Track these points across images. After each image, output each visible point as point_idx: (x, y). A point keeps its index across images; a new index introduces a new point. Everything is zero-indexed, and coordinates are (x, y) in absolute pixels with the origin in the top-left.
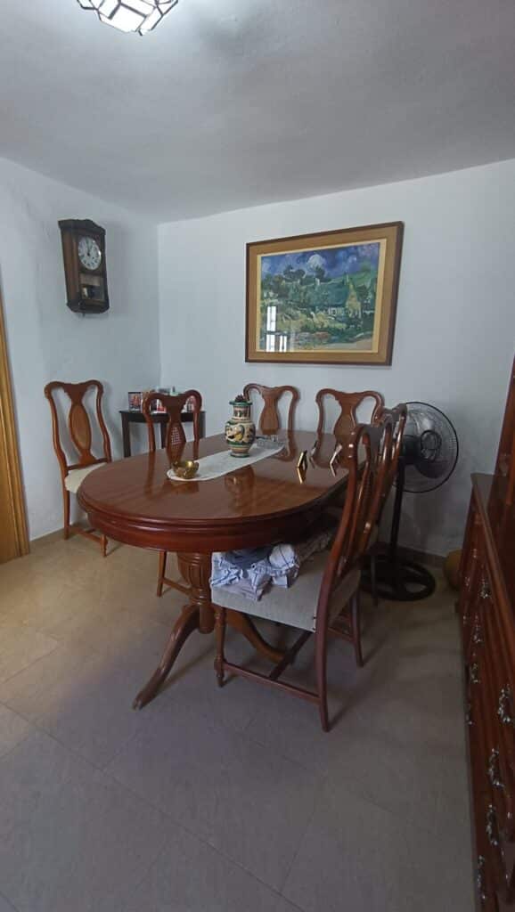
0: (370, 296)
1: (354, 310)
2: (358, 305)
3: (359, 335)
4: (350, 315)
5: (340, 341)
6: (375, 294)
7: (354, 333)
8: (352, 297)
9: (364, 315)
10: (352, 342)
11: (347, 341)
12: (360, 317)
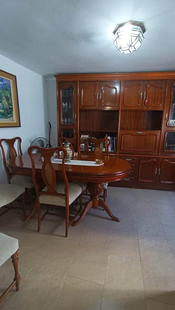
0: (10, 101)
1: (6, 105)
2: (7, 103)
3: (10, 115)
4: (5, 107)
5: (3, 118)
6: (11, 100)
7: (7, 115)
8: (4, 99)
9: (9, 107)
10: (7, 118)
11: (6, 118)
12: (8, 108)
